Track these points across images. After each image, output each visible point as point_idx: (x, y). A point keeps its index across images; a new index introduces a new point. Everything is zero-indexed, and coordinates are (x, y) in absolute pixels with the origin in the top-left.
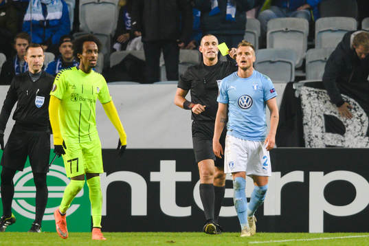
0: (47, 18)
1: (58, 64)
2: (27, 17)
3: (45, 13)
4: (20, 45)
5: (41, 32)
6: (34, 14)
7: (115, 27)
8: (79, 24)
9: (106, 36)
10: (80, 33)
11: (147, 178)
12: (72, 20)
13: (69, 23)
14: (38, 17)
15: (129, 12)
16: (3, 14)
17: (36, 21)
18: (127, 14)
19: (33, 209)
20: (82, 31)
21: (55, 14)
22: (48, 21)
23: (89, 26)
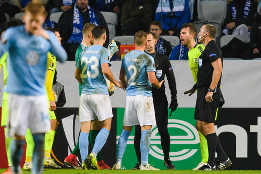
0: (173, 11)
1: (181, 50)
2: (159, 10)
3: (172, 7)
4: (153, 30)
5: (169, 21)
6: (163, 8)
7: (225, 17)
8: (198, 15)
9: (218, 24)
10: (198, 22)
11: (248, 130)
12: (192, 12)
13: (190, 14)
14: (167, 10)
15: (234, 7)
16: (141, 7)
17: (165, 13)
18: (234, 8)
19: (161, 152)
20: (200, 20)
21: (179, 8)
22: (174, 12)
23: (205, 17)
